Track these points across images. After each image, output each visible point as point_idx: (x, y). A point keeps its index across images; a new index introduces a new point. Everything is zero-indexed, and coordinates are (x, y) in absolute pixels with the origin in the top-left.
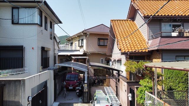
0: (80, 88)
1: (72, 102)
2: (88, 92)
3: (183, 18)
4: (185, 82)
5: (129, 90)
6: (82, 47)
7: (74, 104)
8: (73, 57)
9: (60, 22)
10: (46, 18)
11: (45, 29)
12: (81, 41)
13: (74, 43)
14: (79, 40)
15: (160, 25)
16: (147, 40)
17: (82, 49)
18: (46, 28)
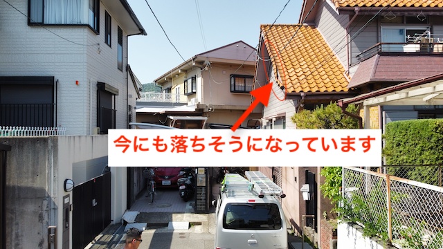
0: (188, 182)
1: (169, 211)
2: (206, 187)
3: (431, 13)
4: (437, 146)
5: (304, 177)
6: (192, 94)
7: (174, 215)
8: (171, 117)
9: (142, 32)
10: (108, 17)
11: (106, 42)
12: (190, 81)
13: (175, 89)
14: (185, 79)
15: (378, 31)
16: (347, 66)
17: (193, 100)
18: (108, 41)
